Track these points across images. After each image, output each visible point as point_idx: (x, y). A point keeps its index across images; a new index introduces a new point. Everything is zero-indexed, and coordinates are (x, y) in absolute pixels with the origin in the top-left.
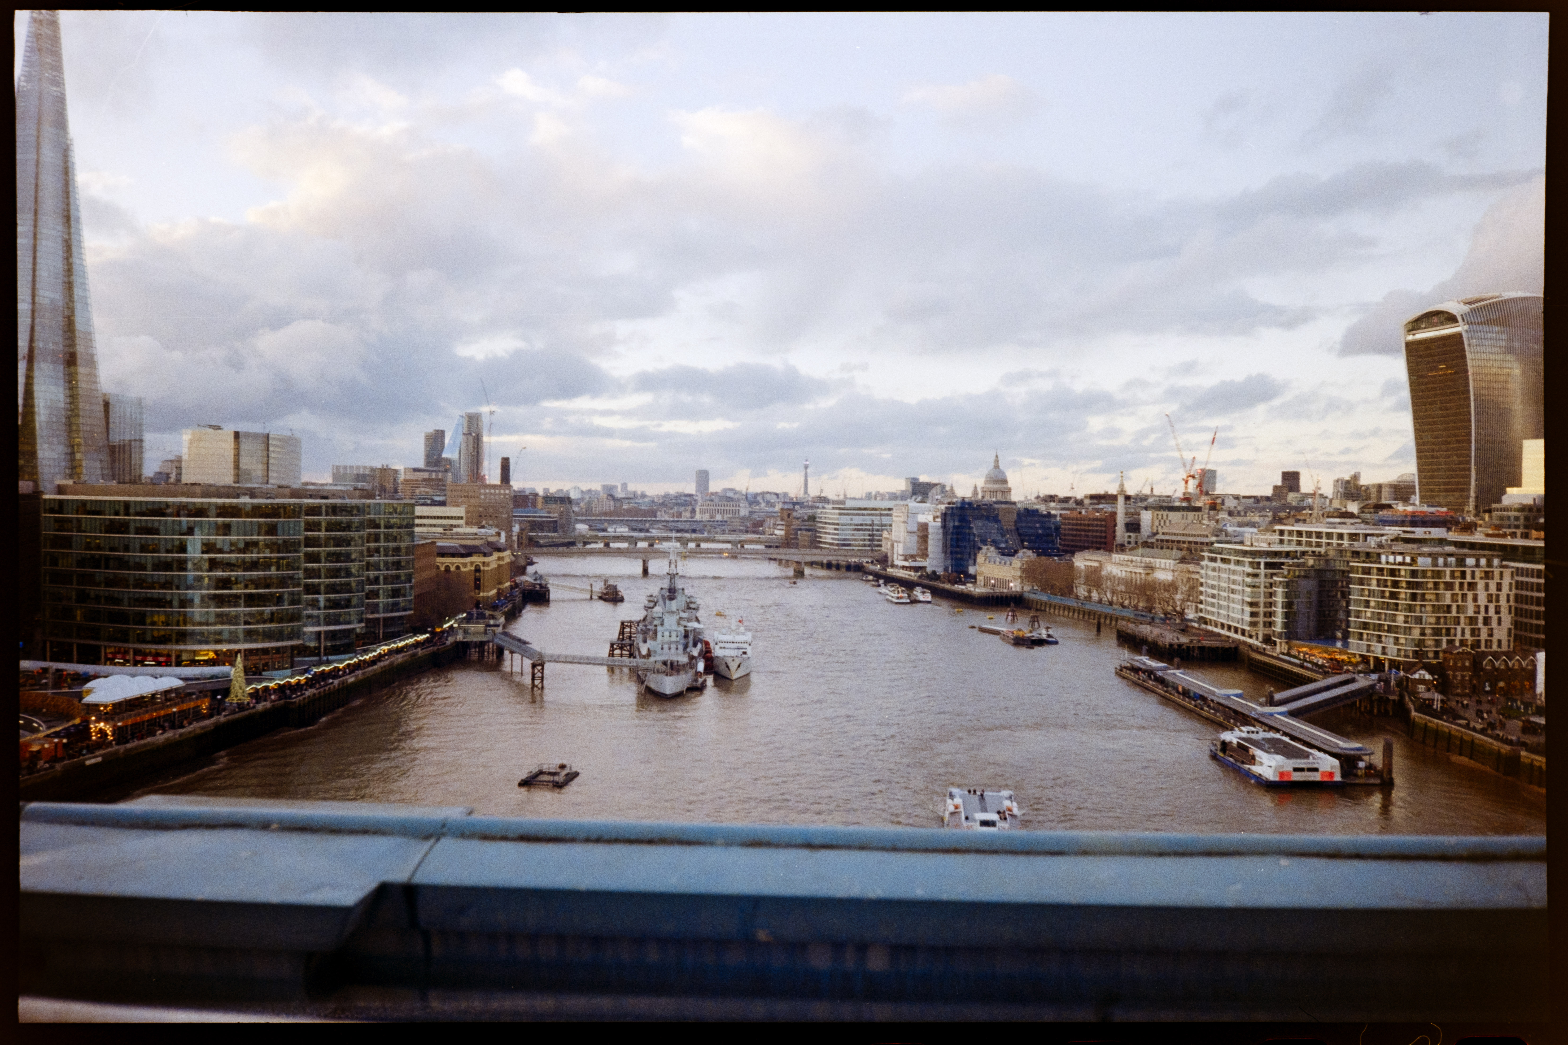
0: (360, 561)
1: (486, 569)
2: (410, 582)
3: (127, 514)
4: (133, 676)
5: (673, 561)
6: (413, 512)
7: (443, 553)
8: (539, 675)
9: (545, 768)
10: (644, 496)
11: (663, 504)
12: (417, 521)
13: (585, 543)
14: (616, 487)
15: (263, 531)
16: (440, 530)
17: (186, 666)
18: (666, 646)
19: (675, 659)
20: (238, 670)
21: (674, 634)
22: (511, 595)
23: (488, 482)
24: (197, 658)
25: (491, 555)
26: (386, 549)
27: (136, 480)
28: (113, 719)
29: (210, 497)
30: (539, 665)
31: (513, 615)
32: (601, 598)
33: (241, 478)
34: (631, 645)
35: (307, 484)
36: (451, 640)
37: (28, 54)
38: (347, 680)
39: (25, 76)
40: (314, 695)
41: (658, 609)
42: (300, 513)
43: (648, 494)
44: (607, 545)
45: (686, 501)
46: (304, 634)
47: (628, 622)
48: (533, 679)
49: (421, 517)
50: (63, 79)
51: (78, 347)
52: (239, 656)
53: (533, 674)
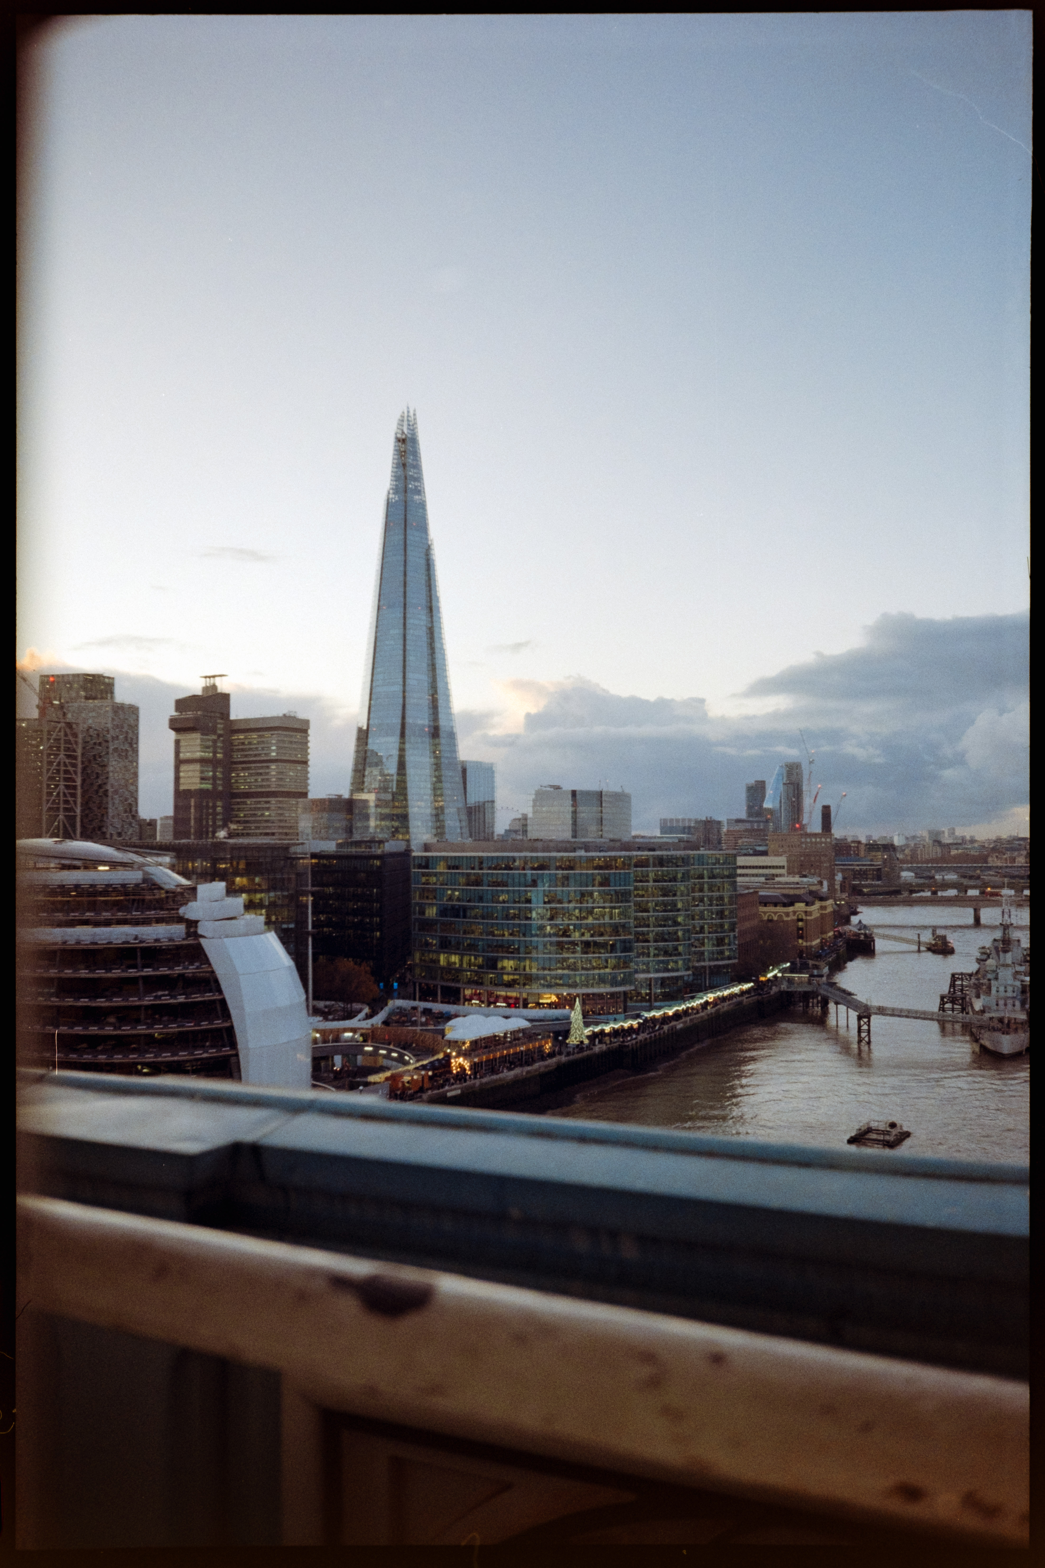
0: (686, 910)
1: (808, 918)
2: (734, 931)
3: (481, 869)
4: (487, 1016)
5: (1006, 910)
6: (735, 864)
7: (765, 902)
8: (865, 1027)
9: (874, 1125)
10: (973, 841)
11: (994, 850)
12: (739, 871)
13: (912, 892)
14: (943, 832)
15: (597, 882)
16: (763, 879)
17: (532, 1008)
18: (1001, 1002)
19: (1013, 1016)
20: (577, 1013)
21: (1010, 989)
22: (835, 944)
23: (809, 831)
24: (541, 1001)
25: (813, 904)
26: (711, 899)
27: (488, 837)
28: (470, 1055)
29: (550, 851)
30: (865, 1017)
31: (838, 966)
32: (929, 949)
33: (579, 833)
34: (963, 999)
35: (635, 837)
36: (775, 989)
37: (395, 470)
38: (675, 1026)
39: (393, 489)
40: (646, 1039)
41: (990, 962)
42: (629, 865)
43: (977, 838)
44: (934, 893)
45: (1020, 845)
46: (636, 980)
47: (959, 974)
48: (860, 1031)
49: (743, 867)
50: (424, 488)
51: (440, 720)
52: (577, 999)
53: (859, 1027)
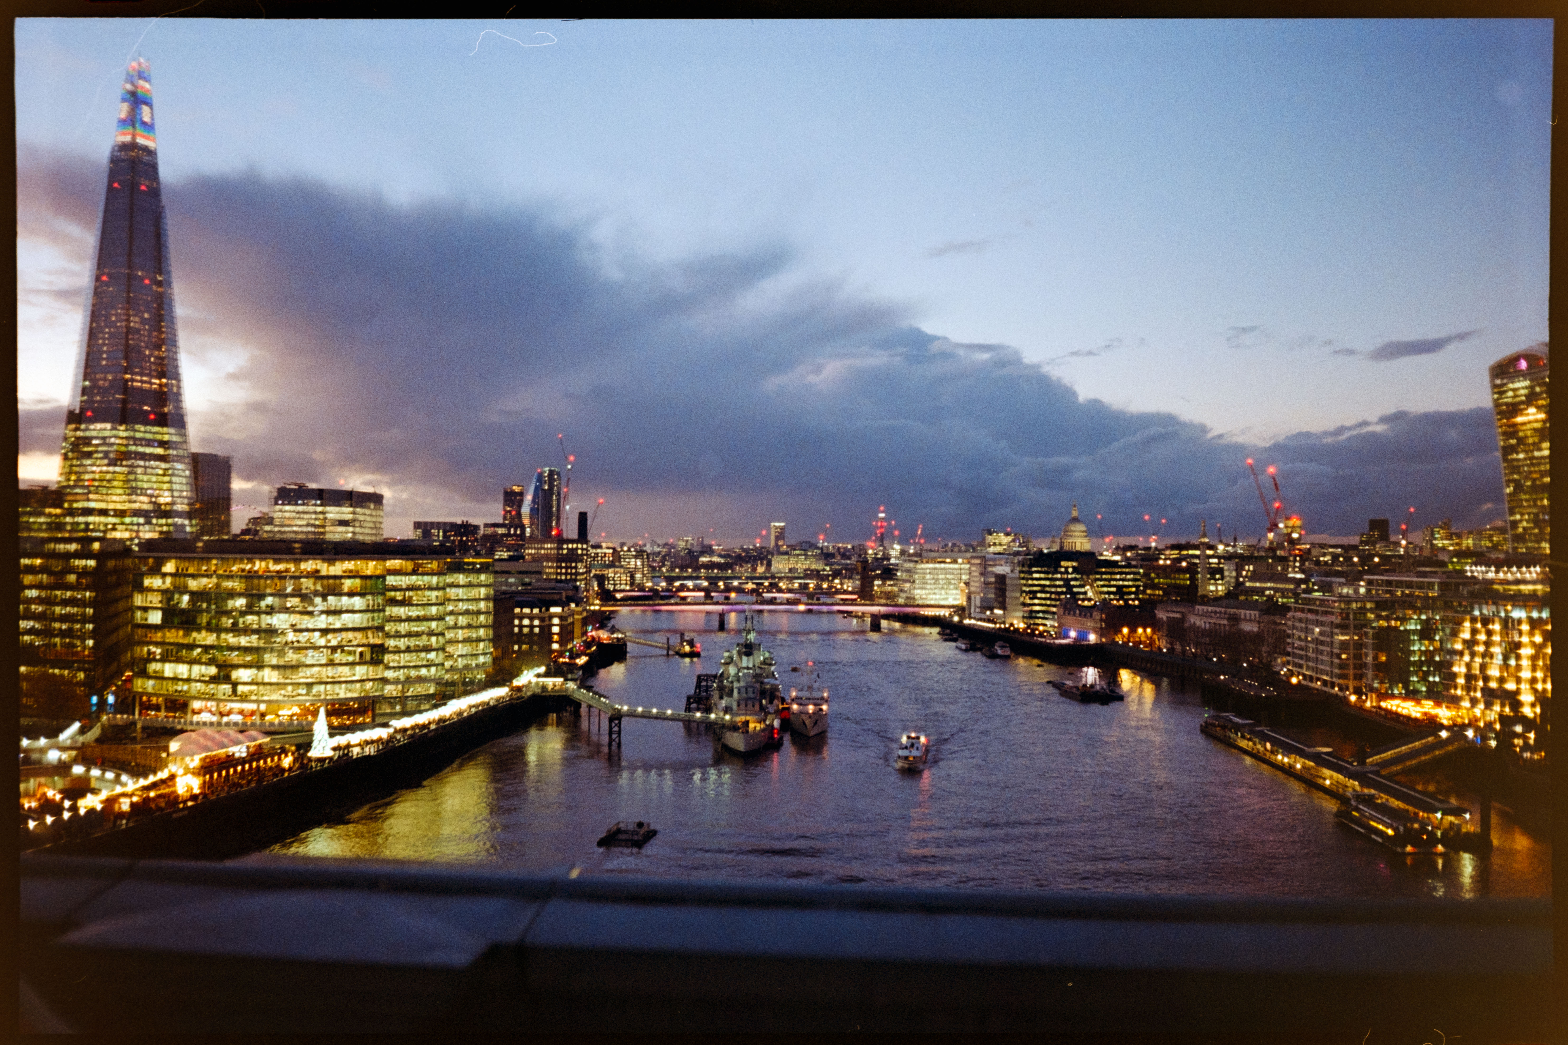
1: (564, 623)
8: (616, 729)
9: (622, 825)
11: (738, 558)
18: (742, 703)
20: (321, 723)
21: (750, 690)
23: (565, 537)
24: (281, 713)
26: (465, 604)
28: (199, 774)
30: (616, 719)
31: (590, 670)
32: (677, 653)
34: (708, 699)
35: (389, 537)
36: (528, 695)
45: (762, 554)
47: (704, 676)
48: (611, 733)
51: (169, 407)
52: (321, 710)
53: (611, 728)
